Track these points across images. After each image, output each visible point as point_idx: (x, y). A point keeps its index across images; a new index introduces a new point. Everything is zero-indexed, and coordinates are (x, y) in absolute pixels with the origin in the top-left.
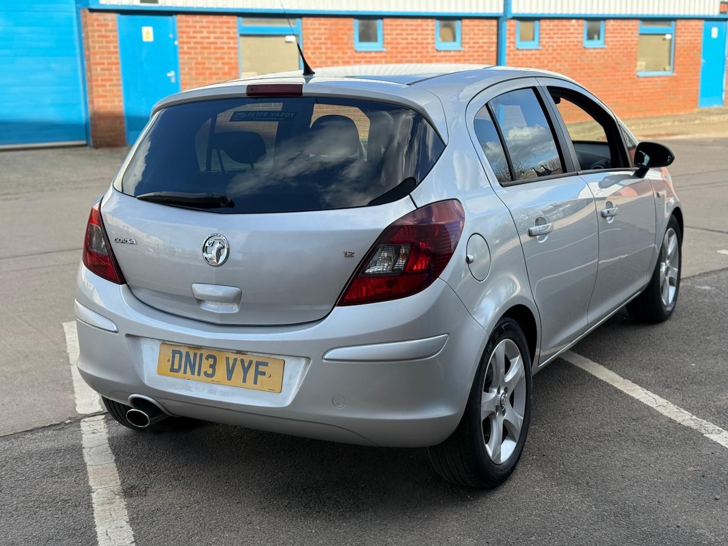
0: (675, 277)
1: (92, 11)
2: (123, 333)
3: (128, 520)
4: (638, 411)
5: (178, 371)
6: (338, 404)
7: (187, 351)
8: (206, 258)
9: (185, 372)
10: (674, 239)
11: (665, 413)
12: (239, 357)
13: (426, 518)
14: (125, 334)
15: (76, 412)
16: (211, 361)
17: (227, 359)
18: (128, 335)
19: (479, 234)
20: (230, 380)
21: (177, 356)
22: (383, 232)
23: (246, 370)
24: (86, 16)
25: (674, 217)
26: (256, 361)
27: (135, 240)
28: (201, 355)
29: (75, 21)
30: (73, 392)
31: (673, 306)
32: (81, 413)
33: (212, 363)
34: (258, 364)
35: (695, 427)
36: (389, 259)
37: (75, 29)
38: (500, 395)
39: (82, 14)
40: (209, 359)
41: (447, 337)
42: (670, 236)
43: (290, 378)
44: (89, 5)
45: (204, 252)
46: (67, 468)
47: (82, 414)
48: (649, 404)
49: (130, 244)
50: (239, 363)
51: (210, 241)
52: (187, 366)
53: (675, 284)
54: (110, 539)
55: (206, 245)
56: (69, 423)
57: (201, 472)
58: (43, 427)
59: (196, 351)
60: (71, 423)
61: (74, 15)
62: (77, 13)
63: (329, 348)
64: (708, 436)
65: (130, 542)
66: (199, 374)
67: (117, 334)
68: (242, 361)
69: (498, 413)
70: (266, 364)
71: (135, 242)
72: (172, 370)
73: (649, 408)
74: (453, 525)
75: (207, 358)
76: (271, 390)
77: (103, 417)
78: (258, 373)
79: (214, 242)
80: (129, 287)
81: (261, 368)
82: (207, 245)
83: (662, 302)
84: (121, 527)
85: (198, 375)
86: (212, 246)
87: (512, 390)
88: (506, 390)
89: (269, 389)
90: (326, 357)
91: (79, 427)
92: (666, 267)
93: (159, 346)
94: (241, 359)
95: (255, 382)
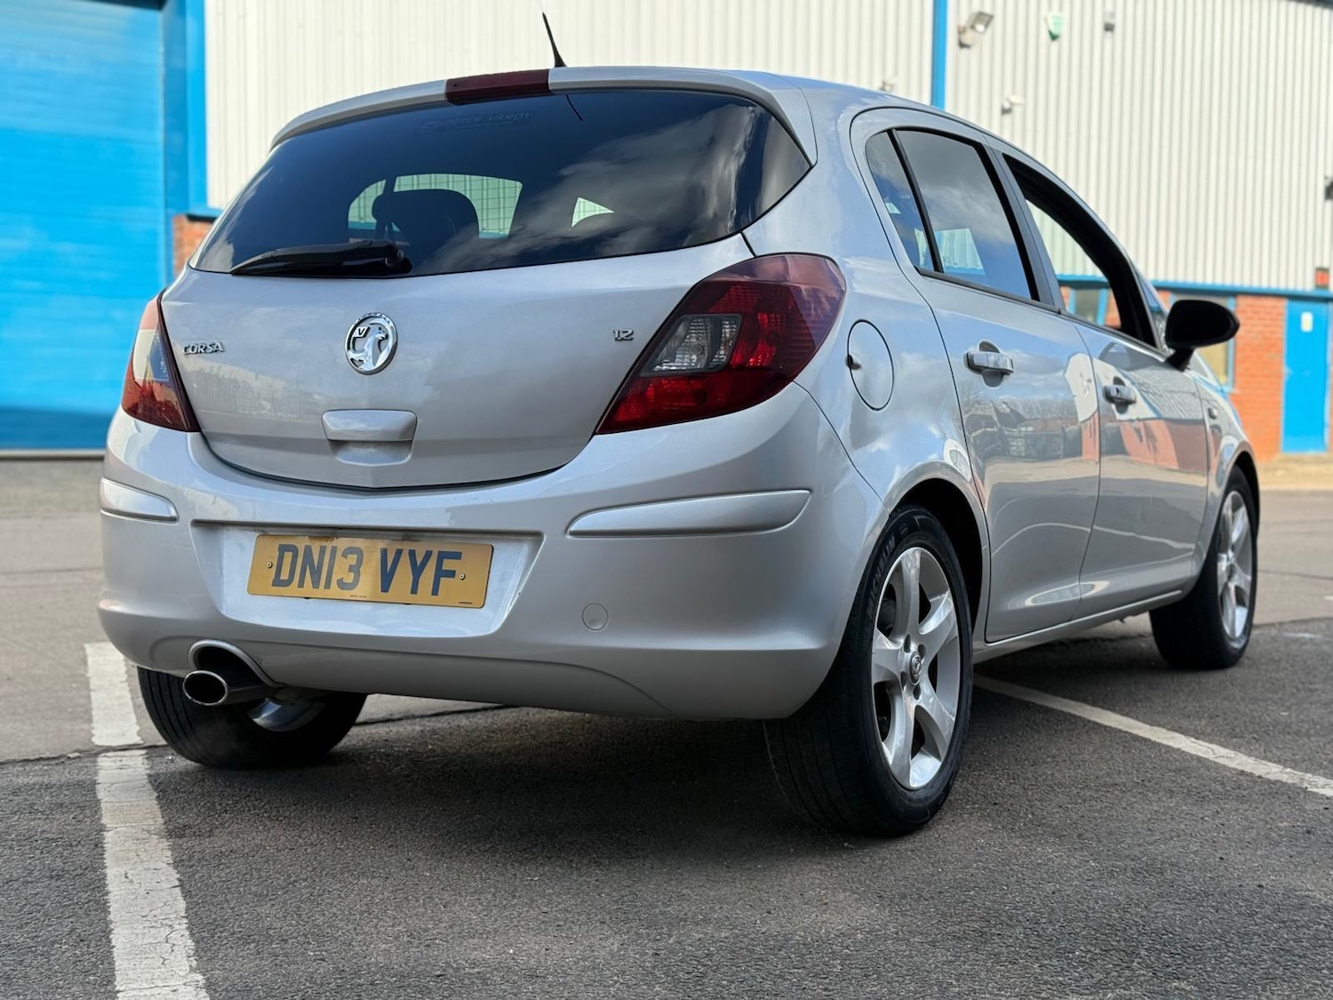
0: (1247, 590)
1: (193, 218)
2: (186, 520)
3: (171, 861)
4: (1178, 761)
5: (287, 583)
6: (593, 622)
7: (308, 544)
8: (352, 360)
9: (301, 585)
10: (1243, 516)
11: (1232, 765)
12: (407, 547)
13: (760, 869)
14: (190, 521)
15: (92, 743)
16: (353, 559)
17: (384, 553)
18: (198, 523)
19: (869, 323)
20: (387, 592)
21: (288, 556)
22: (690, 291)
23: (417, 571)
24: (181, 229)
25: (1241, 473)
26: (439, 552)
27: (222, 344)
28: (334, 550)
29: (162, 239)
30: (90, 720)
31: (1243, 642)
32: (100, 744)
33: (354, 563)
34: (443, 556)
35: (1290, 781)
36: (699, 350)
37: (162, 251)
38: (910, 654)
39: (174, 226)
40: (349, 556)
41: (806, 497)
42: (1235, 508)
43: (503, 579)
44: (188, 207)
45: (349, 348)
46: (61, 805)
47: (102, 746)
48: (1200, 754)
49: (212, 352)
50: (405, 558)
51: (363, 328)
52: (305, 572)
53: (1247, 603)
54: (131, 882)
55: (353, 336)
56: (75, 758)
57: (323, 813)
58: (24, 760)
59: (324, 543)
60: (79, 757)
61: (161, 228)
62: (167, 224)
63: (580, 511)
64: (1315, 790)
65: (170, 886)
66: (328, 586)
67: (177, 524)
68: (412, 554)
69: (905, 688)
70: (457, 556)
71: (220, 349)
72: (278, 582)
73: (1199, 759)
74: (814, 878)
75: (345, 555)
76: (466, 604)
77: (143, 752)
78: (441, 573)
79: (369, 328)
80: (204, 437)
81: (448, 564)
82: (356, 334)
83: (1224, 630)
84: (155, 869)
85: (325, 588)
86: (365, 336)
87: (934, 655)
88: (921, 649)
89: (460, 603)
90: (572, 528)
91: (95, 762)
92: (1229, 563)
93: (255, 540)
94: (410, 551)
95: (435, 592)
